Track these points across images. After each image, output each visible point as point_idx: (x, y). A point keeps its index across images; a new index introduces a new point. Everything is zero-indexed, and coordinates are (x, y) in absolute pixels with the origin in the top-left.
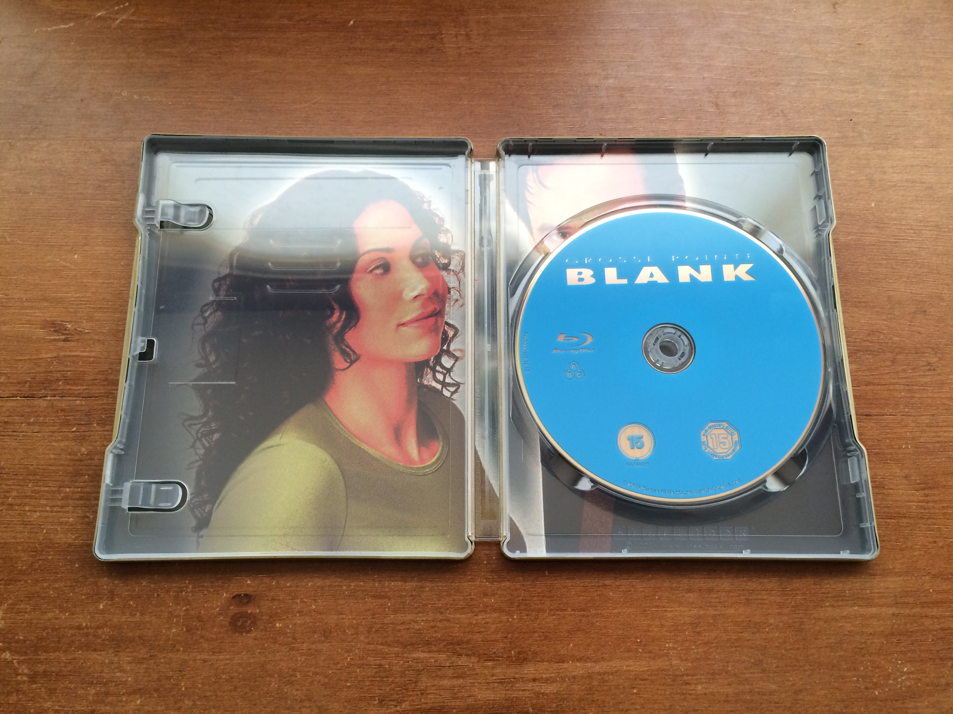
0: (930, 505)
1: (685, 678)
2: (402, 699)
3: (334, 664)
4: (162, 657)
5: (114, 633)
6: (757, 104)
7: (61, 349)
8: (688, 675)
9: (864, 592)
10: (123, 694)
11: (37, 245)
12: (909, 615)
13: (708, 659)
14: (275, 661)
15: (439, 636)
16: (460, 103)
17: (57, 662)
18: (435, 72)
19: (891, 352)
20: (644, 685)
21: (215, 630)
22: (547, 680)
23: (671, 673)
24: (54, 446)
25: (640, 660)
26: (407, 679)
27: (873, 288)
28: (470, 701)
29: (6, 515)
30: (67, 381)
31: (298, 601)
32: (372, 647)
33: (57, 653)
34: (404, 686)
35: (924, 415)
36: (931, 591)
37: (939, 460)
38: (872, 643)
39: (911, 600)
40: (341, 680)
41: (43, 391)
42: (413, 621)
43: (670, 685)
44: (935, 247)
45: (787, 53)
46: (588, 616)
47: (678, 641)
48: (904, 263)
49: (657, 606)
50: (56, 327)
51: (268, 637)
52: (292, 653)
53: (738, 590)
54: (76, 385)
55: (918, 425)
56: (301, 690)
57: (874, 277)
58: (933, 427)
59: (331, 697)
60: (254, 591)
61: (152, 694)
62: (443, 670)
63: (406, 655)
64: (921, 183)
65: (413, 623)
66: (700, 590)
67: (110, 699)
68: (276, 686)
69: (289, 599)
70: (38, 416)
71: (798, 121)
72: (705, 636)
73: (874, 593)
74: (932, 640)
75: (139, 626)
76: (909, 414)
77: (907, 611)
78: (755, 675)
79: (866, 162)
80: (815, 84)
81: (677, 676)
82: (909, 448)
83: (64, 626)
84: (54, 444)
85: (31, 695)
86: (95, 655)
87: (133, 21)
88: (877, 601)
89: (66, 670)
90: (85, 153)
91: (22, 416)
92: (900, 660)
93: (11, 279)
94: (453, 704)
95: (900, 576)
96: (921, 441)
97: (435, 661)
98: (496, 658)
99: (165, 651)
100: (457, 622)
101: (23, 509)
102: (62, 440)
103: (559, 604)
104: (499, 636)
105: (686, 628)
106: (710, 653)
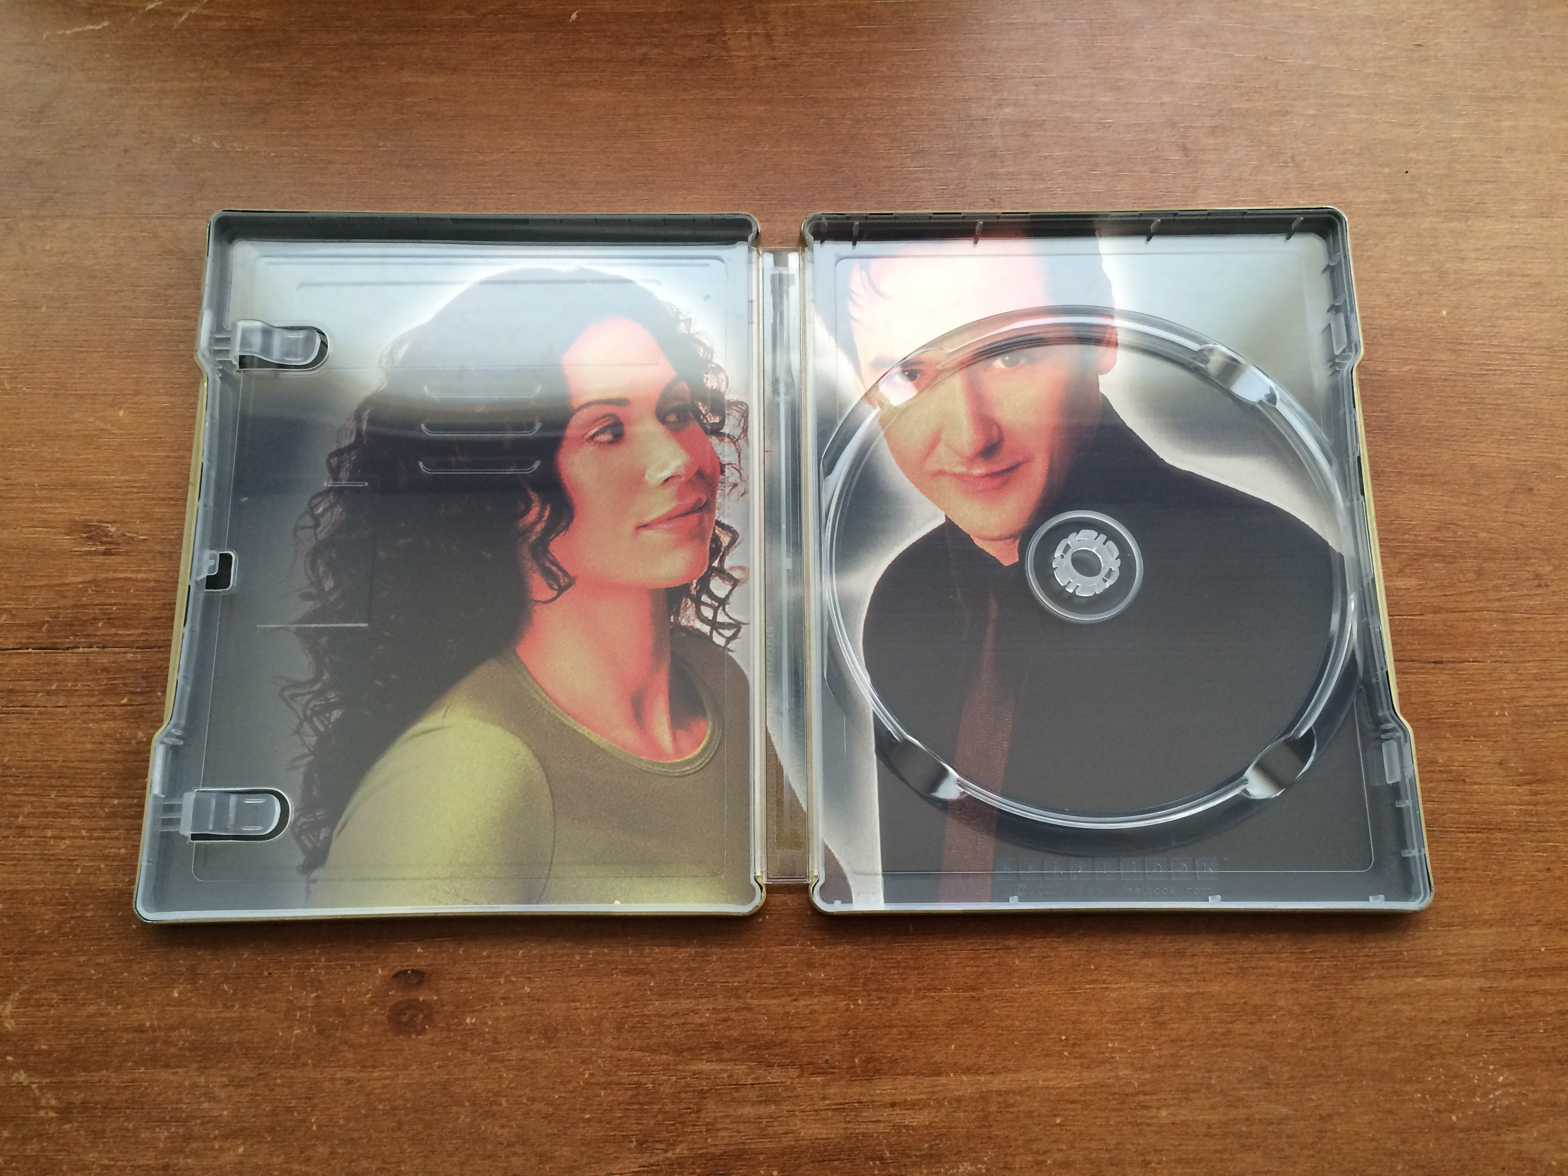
0: (1539, 808)
1: (1141, 1098)
2: (675, 1138)
3: (562, 1083)
4: (278, 1074)
5: (198, 1038)
6: (1251, 146)
7: (100, 567)
8: (1145, 1094)
9: (1433, 952)
10: (215, 1138)
11: (56, 395)
12: (1506, 991)
13: (1176, 1066)
14: (465, 1079)
15: (735, 1035)
16: (757, 149)
17: (104, 1086)
18: (714, 97)
19: (1475, 558)
20: (1074, 1110)
21: (365, 1030)
22: (914, 1105)
23: (1115, 1090)
24: (90, 729)
25: (1066, 1069)
26: (683, 1105)
27: (1444, 451)
28: (788, 1140)
29: (14, 845)
30: (111, 621)
31: (502, 981)
32: (624, 1054)
33: (104, 1072)
34: (680, 1116)
35: (1529, 662)
36: (1543, 949)
37: (1554, 735)
38: (1445, 1037)
39: (1509, 966)
40: (575, 1110)
41: (72, 638)
42: (692, 1011)
43: (1115, 1110)
44: (1547, 383)
45: (1299, 61)
46: (979, 999)
47: (1127, 1039)
48: (1496, 409)
49: (1093, 982)
50: (90, 532)
51: (453, 1039)
52: (493, 1066)
53: (1226, 953)
54: (126, 627)
55: (1520, 678)
56: (509, 1126)
57: (1446, 433)
58: (1546, 679)
59: (559, 1137)
60: (429, 965)
61: (263, 1137)
62: (743, 1090)
63: (680, 1067)
64: (1523, 276)
65: (691, 1014)
66: (1163, 953)
67: (194, 1145)
68: (468, 1120)
69: (487, 978)
70: (65, 680)
71: (1319, 173)
72: (1172, 1029)
73: (1448, 954)
74: (1545, 1031)
75: (239, 1026)
76: (1506, 659)
77: (1503, 984)
78: (1256, 1092)
79: (1432, 242)
80: (1347, 113)
81: (1127, 1095)
82: (1504, 715)
83: (115, 1026)
84: (91, 725)
85: (61, 1141)
86: (165, 1075)
87: (207, 18)
88: (1454, 967)
89: (119, 1099)
90: (134, 239)
91: (37, 680)
92: (1492, 1064)
93: (13, 452)
94: (760, 1146)
95: (1491, 926)
96: (1525, 703)
97: (729, 1077)
98: (830, 1070)
99: (283, 1066)
100: (764, 1011)
101: (42, 834)
102: (105, 720)
103: (932, 980)
104: (834, 1033)
105: (1140, 1016)
106: (1181, 1057)
